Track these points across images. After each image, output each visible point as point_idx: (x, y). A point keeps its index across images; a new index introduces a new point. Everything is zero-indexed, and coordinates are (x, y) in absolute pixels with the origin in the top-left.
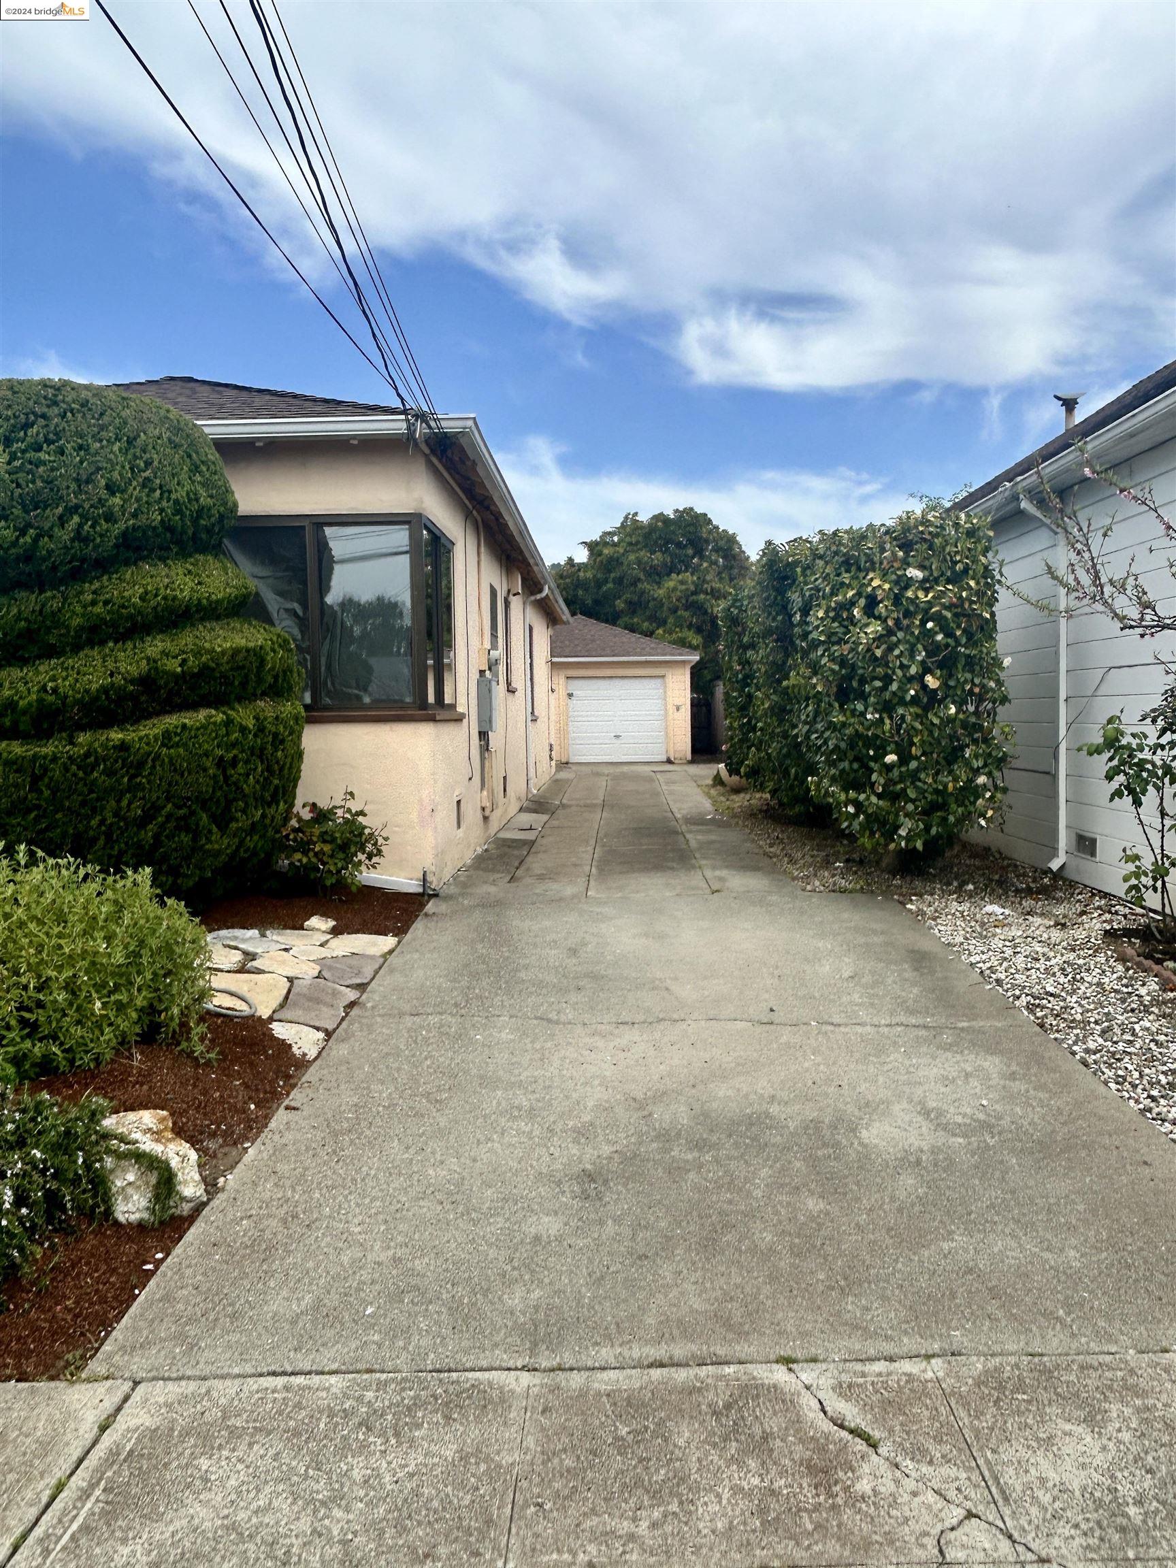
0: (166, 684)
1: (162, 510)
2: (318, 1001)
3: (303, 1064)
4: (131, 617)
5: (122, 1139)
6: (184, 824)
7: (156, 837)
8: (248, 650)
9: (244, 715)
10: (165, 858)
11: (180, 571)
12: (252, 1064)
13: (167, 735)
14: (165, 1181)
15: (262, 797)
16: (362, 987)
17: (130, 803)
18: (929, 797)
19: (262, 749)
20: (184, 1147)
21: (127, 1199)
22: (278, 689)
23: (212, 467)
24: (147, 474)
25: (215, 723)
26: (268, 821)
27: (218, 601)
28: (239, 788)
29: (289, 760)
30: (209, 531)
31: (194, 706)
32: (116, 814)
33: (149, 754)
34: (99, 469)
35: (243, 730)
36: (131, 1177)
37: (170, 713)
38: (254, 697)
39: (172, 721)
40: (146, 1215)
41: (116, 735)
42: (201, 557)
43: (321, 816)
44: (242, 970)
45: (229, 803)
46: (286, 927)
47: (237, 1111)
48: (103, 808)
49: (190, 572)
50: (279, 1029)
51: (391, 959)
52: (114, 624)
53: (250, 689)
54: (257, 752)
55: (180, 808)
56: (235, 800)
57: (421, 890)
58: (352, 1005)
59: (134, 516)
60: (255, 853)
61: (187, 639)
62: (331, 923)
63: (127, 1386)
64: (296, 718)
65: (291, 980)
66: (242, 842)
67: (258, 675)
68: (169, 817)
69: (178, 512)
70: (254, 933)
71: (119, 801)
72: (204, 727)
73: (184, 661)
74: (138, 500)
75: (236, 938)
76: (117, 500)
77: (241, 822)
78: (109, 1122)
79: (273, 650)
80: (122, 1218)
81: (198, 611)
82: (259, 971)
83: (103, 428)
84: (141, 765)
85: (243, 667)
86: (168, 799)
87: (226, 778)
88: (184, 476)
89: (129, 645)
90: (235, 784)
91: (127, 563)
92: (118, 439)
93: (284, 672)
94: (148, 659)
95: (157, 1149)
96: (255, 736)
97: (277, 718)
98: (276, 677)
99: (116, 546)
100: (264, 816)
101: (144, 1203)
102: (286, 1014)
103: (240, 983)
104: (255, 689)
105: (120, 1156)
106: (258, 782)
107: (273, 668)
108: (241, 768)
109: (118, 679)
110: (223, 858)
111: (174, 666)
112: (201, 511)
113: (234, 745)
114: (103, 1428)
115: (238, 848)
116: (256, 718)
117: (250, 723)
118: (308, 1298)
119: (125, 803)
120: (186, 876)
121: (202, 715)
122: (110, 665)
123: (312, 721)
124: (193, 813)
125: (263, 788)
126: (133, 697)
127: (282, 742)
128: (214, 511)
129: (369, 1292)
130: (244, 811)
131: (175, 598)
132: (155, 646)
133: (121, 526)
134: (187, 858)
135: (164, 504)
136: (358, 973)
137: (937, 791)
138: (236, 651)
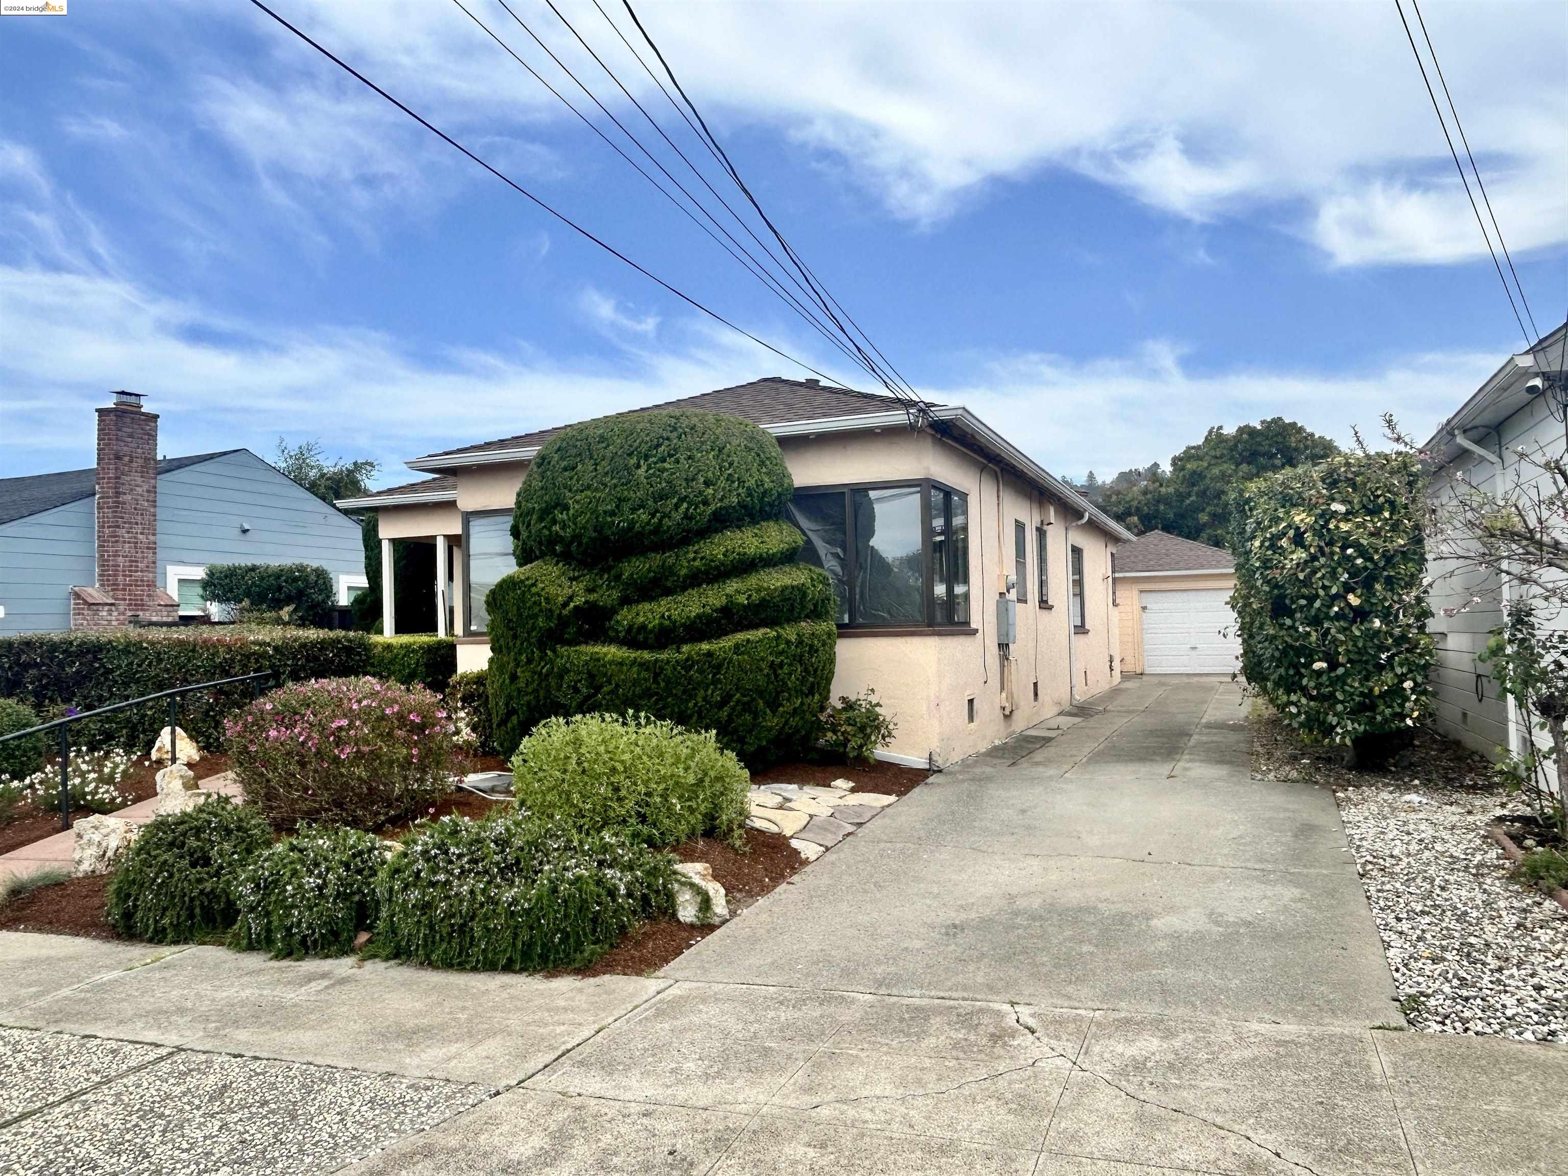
0: (738, 612)
1: (739, 495)
2: (826, 830)
3: (806, 862)
4: (717, 568)
5: (684, 876)
6: (748, 707)
7: (730, 715)
8: (793, 587)
9: (790, 633)
10: (736, 731)
11: (750, 534)
12: (772, 859)
13: (737, 646)
14: (706, 903)
15: (801, 690)
16: (860, 825)
17: (713, 692)
18: (1357, 699)
19: (802, 656)
20: (718, 886)
21: (685, 908)
22: (817, 613)
23: (774, 462)
24: (729, 472)
25: (768, 638)
26: (805, 708)
27: (773, 555)
28: (785, 684)
29: (822, 664)
30: (771, 505)
31: (755, 626)
32: (704, 699)
33: (725, 659)
34: (700, 471)
35: (788, 642)
36: (687, 897)
37: (741, 631)
38: (797, 620)
39: (740, 636)
40: (695, 920)
41: (705, 646)
42: (764, 524)
43: (849, 706)
44: (781, 808)
45: (778, 693)
46: (818, 785)
47: (757, 881)
48: (696, 695)
49: (756, 535)
50: (794, 843)
51: (887, 810)
52: (707, 573)
53: (796, 614)
54: (798, 658)
55: (745, 696)
56: (783, 692)
57: (927, 767)
58: (849, 834)
59: (721, 500)
60: (798, 731)
61: (753, 580)
62: (851, 784)
63: (672, 982)
64: (829, 635)
65: (811, 816)
66: (786, 723)
67: (801, 603)
68: (738, 701)
69: (750, 495)
70: (794, 787)
71: (706, 691)
72: (760, 641)
73: (750, 596)
74: (724, 489)
75: (781, 789)
76: (711, 491)
77: (786, 707)
78: (678, 867)
79: (814, 586)
80: (682, 919)
81: (760, 561)
82: (791, 809)
83: (703, 443)
84: (719, 667)
85: (790, 599)
86: (737, 689)
87: (776, 676)
88: (754, 470)
89: (716, 586)
90: (782, 680)
91: (716, 531)
92: (712, 450)
93: (823, 601)
94: (727, 595)
95: (702, 884)
96: (796, 647)
97: (813, 634)
98: (815, 605)
99: (709, 521)
100: (802, 704)
101: (693, 912)
102: (802, 835)
103: (777, 815)
104: (799, 613)
105: (683, 884)
106: (798, 679)
107: (813, 598)
108: (786, 669)
109: (708, 610)
110: (774, 732)
111: (742, 599)
112: (765, 493)
113: (781, 653)
114: (658, 993)
115: (783, 727)
116: (798, 634)
117: (793, 638)
118: (770, 960)
119: (710, 692)
120: (750, 744)
121: (760, 633)
122: (704, 600)
123: (841, 636)
124: (753, 700)
125: (802, 683)
126: (717, 621)
127: (817, 651)
128: (774, 492)
129: (802, 960)
130: (788, 700)
131: (745, 554)
132: (732, 586)
133: (713, 507)
134: (750, 731)
135: (740, 490)
136: (860, 816)
137: (1362, 694)
138: (784, 588)
